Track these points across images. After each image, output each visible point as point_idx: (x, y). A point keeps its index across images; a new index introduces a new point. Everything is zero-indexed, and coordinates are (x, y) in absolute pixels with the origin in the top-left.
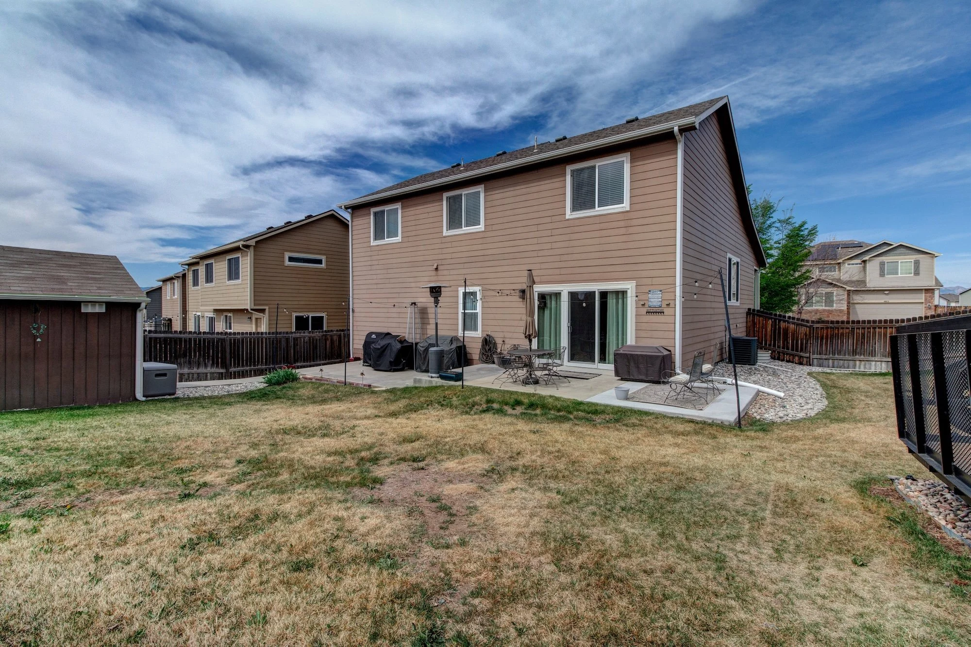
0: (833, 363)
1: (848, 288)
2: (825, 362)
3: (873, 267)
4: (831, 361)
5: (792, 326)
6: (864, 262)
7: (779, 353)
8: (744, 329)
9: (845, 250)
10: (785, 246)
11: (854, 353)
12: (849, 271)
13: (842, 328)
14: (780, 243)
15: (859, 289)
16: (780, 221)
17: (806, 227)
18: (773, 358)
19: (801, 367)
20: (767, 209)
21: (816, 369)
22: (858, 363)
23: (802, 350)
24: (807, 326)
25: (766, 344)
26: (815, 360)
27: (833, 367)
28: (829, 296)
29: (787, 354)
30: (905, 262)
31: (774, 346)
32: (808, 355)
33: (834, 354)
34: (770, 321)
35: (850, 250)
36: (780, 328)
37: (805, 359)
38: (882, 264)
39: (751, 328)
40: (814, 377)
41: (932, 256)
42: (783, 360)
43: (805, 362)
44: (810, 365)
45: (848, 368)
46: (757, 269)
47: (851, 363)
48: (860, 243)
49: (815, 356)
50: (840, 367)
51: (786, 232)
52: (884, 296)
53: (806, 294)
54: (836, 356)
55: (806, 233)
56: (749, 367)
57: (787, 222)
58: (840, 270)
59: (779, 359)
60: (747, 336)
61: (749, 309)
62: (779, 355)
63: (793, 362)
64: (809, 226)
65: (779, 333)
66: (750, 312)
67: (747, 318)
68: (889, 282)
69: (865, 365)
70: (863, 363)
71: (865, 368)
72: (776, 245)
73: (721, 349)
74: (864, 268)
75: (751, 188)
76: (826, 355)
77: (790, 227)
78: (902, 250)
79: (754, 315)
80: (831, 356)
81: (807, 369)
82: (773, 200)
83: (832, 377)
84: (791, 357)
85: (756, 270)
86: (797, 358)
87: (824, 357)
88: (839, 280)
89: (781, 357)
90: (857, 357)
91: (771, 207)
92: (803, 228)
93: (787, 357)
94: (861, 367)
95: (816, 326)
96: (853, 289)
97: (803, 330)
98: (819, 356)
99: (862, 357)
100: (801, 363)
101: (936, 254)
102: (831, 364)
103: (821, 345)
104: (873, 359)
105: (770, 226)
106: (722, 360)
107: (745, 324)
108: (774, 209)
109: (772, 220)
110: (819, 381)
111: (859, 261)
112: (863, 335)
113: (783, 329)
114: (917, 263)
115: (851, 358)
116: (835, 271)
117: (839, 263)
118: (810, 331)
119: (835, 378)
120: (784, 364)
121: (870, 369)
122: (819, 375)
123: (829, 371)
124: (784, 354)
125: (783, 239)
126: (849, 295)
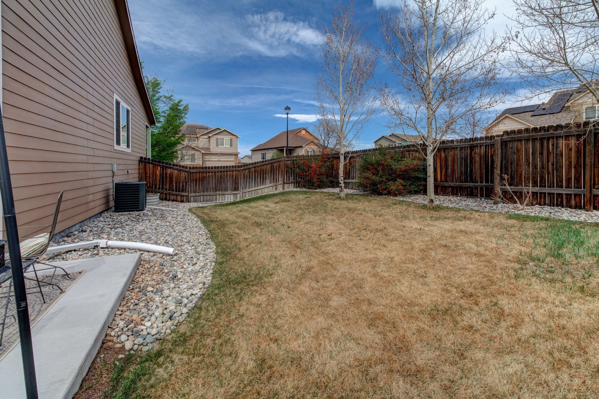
0: (203, 198)
1: (203, 152)
2: (198, 198)
3: (213, 140)
4: (202, 197)
5: (176, 172)
6: (209, 137)
7: (166, 194)
8: (137, 175)
9: (200, 130)
10: (169, 115)
11: (216, 190)
12: (202, 142)
13: (209, 172)
14: (165, 113)
15: (207, 153)
16: (165, 97)
17: (182, 103)
18: (161, 199)
19: (183, 204)
20: (156, 85)
21: (193, 205)
22: (218, 196)
23: (183, 191)
24: (186, 172)
25: (156, 188)
26: (192, 198)
27: (203, 201)
28: (193, 156)
29: (172, 195)
30: (226, 138)
31: (162, 189)
32: (187, 194)
33: (204, 192)
34: (159, 168)
35: (203, 130)
36: (166, 173)
37: (185, 197)
38: (217, 139)
39: (143, 175)
40: (194, 213)
41: (237, 137)
42: (169, 200)
43: (185, 200)
44: (189, 202)
45: (212, 201)
46: (149, 126)
47: (214, 197)
48: (207, 127)
49: (193, 194)
50: (208, 201)
51: (169, 106)
52: (218, 157)
53: (181, 154)
54: (205, 193)
55: (182, 108)
56: (137, 213)
57: (170, 98)
58: (198, 141)
59: (166, 199)
60: (139, 181)
61: (141, 158)
62: (166, 196)
63: (176, 201)
64: (184, 103)
65: (166, 178)
66: (143, 161)
67: (139, 165)
68: (219, 149)
69: (222, 198)
70: (221, 196)
71: (222, 199)
72: (162, 114)
73: (107, 197)
74: (209, 141)
75: (143, 65)
76: (199, 193)
77: (172, 103)
78: (225, 133)
79: (145, 163)
80: (202, 193)
81: (187, 205)
82: (160, 79)
83: (206, 211)
84: (175, 197)
85: (147, 127)
86: (179, 197)
87: (198, 194)
88: (198, 147)
89: (168, 198)
90: (218, 192)
91: (158, 84)
92: (180, 104)
93: (172, 197)
94: (220, 200)
95: (192, 171)
96: (204, 152)
97: (183, 174)
98: (194, 194)
99: (220, 192)
100: (182, 201)
101: (239, 137)
102: (202, 200)
103: (196, 185)
104: (226, 193)
105: (158, 99)
106: (107, 209)
107: (137, 171)
108: (161, 85)
109: (159, 94)
110: (198, 217)
111: (206, 137)
112: (221, 176)
113: (169, 174)
114: (231, 140)
115: (214, 193)
116: (195, 141)
117: (197, 137)
118: (188, 175)
119: (208, 211)
120: (170, 203)
121: (225, 200)
122: (196, 210)
123: (201, 205)
124: (170, 194)
125: (168, 110)
126: (203, 155)
